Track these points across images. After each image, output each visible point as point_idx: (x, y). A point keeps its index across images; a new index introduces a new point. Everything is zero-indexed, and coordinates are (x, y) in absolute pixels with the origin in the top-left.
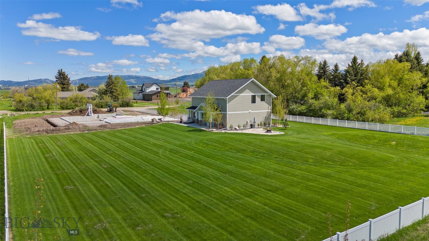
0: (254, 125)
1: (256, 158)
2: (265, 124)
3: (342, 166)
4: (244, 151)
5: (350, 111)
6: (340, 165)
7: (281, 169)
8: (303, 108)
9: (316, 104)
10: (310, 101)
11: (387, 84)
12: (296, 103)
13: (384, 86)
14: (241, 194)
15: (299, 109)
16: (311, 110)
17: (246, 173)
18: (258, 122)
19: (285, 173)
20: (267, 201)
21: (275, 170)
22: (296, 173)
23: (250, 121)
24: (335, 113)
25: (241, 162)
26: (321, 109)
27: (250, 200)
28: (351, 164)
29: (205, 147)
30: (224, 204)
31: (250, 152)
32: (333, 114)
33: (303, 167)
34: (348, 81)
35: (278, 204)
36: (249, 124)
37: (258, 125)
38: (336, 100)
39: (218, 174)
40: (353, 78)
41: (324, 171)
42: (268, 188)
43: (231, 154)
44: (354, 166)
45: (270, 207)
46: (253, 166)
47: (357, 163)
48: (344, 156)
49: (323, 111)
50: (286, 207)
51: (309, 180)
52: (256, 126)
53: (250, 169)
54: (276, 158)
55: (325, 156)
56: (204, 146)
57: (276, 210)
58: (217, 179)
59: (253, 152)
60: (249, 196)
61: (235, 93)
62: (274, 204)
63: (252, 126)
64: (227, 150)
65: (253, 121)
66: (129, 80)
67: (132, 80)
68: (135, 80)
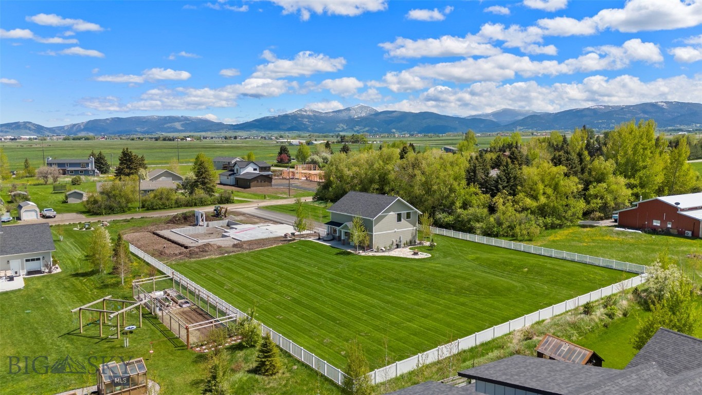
0: (400, 245)
1: (409, 287)
2: (411, 243)
3: (476, 295)
4: (397, 280)
5: (500, 224)
6: (474, 294)
7: (429, 299)
8: (451, 219)
9: (464, 214)
10: (459, 210)
11: (541, 191)
12: (444, 211)
13: (538, 193)
14: (403, 320)
15: (446, 220)
16: (459, 221)
17: (403, 303)
18: (403, 241)
19: (433, 302)
20: (422, 324)
21: (425, 300)
22: (441, 302)
23: (395, 240)
24: (484, 226)
25: (397, 292)
26: (469, 221)
27: (410, 324)
28: (483, 293)
29: (360, 276)
30: (394, 327)
31: (403, 281)
32: (482, 228)
33: (447, 296)
34: (500, 188)
35: (429, 326)
36: (395, 244)
37: (404, 244)
38: (486, 210)
39: (383, 305)
40: (505, 184)
41: (462, 300)
42: (421, 315)
43: (386, 284)
44: (485, 295)
45: (424, 328)
46: (407, 296)
47: (488, 292)
48: (479, 286)
49: (472, 223)
50: (434, 328)
51: (450, 308)
52: (402, 246)
53: (406, 300)
54: (425, 288)
55: (464, 286)
56: (359, 274)
57: (427, 330)
58: (383, 308)
59: (405, 281)
60: (410, 321)
61: (383, 213)
62: (425, 326)
63: (398, 246)
64: (382, 280)
65: (398, 240)
66: (171, 124)
67: (178, 125)
68: (182, 125)
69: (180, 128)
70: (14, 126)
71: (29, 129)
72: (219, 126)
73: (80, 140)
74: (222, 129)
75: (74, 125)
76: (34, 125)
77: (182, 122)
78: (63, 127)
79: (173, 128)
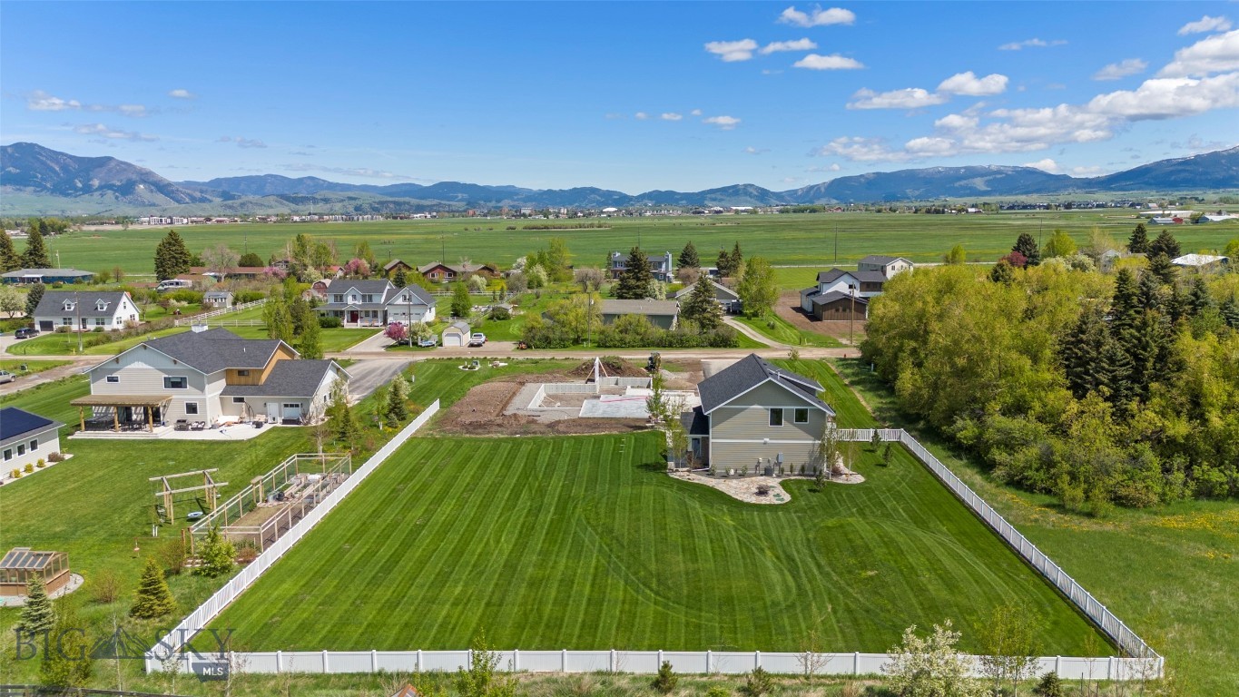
0: (774, 470)
1: (600, 550)
2: (803, 471)
18: (784, 464)
23: (765, 461)
32: (1010, 464)
36: (763, 466)
47: (684, 594)
63: (767, 472)
65: (773, 460)
66: (965, 181)
67: (979, 183)
68: (988, 183)
69: (984, 188)
70: (731, 191)
71: (750, 195)
72: (1061, 182)
73: (803, 212)
74: (1066, 187)
75: (812, 187)
76: (758, 189)
77: (988, 178)
78: (796, 191)
79: (970, 188)
